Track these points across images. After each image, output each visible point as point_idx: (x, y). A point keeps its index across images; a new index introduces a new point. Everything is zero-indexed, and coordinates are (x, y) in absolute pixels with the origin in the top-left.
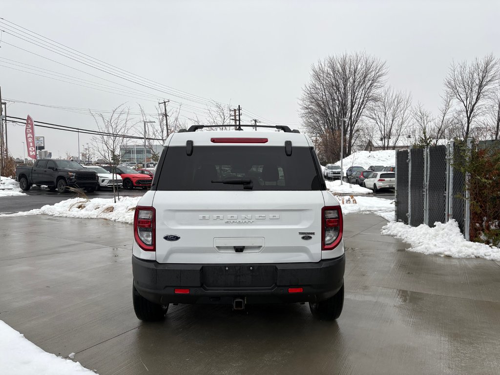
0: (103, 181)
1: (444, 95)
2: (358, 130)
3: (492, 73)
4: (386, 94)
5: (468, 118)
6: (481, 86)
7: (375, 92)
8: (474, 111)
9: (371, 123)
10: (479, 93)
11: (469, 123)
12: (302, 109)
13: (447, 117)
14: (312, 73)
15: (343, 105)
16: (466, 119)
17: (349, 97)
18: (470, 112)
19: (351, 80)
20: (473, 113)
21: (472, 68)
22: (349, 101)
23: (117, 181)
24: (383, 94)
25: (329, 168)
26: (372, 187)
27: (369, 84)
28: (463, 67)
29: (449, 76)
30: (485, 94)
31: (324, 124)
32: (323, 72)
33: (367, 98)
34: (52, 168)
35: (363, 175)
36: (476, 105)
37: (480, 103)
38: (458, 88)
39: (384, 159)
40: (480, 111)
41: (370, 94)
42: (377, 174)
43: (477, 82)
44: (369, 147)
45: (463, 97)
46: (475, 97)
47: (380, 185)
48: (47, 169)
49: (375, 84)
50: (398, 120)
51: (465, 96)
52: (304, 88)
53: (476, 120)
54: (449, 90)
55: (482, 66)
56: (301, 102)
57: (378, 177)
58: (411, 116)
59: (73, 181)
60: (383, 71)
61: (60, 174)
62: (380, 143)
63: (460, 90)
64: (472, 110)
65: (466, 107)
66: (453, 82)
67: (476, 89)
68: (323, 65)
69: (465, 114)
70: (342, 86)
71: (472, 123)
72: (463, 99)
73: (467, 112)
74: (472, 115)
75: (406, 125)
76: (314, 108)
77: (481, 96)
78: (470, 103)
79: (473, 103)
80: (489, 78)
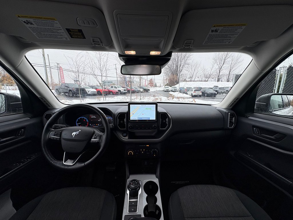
0: (89, 92)
1: (212, 63)
2: (181, 75)
5: (220, 71)
7: (188, 61)
8: (222, 68)
9: (186, 72)
11: (219, 73)
13: (212, 70)
15: (177, 66)
16: (219, 71)
17: (179, 63)
19: (180, 57)
22: (179, 65)
23: (94, 92)
24: (191, 62)
25: (173, 88)
26: (191, 95)
27: (186, 59)
30: (227, 62)
31: (170, 73)
33: (185, 63)
34: (67, 87)
35: (186, 90)
37: (224, 65)
40: (224, 68)
41: (186, 62)
43: (224, 58)
44: (185, 80)
45: (218, 63)
46: (222, 63)
47: (194, 94)
48: (65, 87)
49: (188, 59)
50: (196, 71)
51: (219, 63)
53: (222, 72)
54: (214, 61)
57: (193, 91)
59: (75, 92)
61: (70, 89)
62: (189, 80)
63: (218, 61)
65: (219, 67)
66: (215, 58)
67: (223, 61)
70: (177, 59)
73: (219, 69)
77: (225, 63)
78: (221, 65)
79: (222, 66)
80: (228, 57)
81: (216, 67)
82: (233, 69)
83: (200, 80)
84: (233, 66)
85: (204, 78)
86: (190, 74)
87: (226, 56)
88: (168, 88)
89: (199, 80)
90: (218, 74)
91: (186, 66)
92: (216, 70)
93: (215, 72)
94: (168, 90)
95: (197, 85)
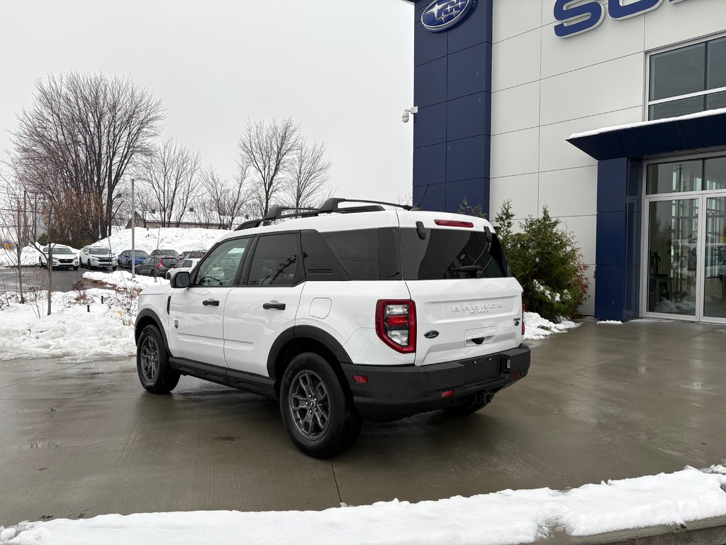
1: (239, 159)
2: (119, 195)
3: (292, 140)
4: (166, 147)
5: (267, 192)
6: (279, 154)
8: (274, 184)
10: (278, 164)
11: (267, 199)
12: (18, 150)
13: (244, 189)
14: (38, 93)
16: (265, 193)
18: (269, 184)
19: (107, 117)
20: (272, 187)
21: (270, 130)
24: (161, 146)
25: (91, 252)
28: (259, 128)
29: (244, 137)
30: (286, 165)
32: (60, 95)
33: (131, 148)
36: (275, 178)
37: (280, 175)
38: (254, 153)
39: (169, 241)
40: (279, 186)
41: (138, 143)
42: (192, 261)
43: (275, 149)
44: (140, 221)
45: (261, 165)
46: (273, 167)
49: (145, 130)
52: (22, 116)
53: (276, 196)
54: (244, 153)
55: (280, 131)
56: (15, 139)
58: (200, 183)
60: (159, 114)
62: (158, 218)
63: (258, 156)
64: (271, 183)
65: (264, 178)
66: (248, 145)
67: (274, 157)
68: (59, 84)
69: (263, 187)
71: (271, 199)
72: (261, 168)
73: (265, 184)
74: (271, 189)
75: (194, 195)
76: (40, 151)
77: (281, 167)
78: (269, 174)
79: (271, 174)
80: (289, 147)
81: (254, 176)
82: (308, 190)
83: (203, 221)
84: (307, 179)
85: (215, 214)
86: (162, 198)
87: (282, 144)
88: (69, 252)
89: (197, 222)
90: (264, 204)
91: (138, 158)
92: (254, 187)
93: (254, 195)
94: (70, 261)
95: (196, 241)
